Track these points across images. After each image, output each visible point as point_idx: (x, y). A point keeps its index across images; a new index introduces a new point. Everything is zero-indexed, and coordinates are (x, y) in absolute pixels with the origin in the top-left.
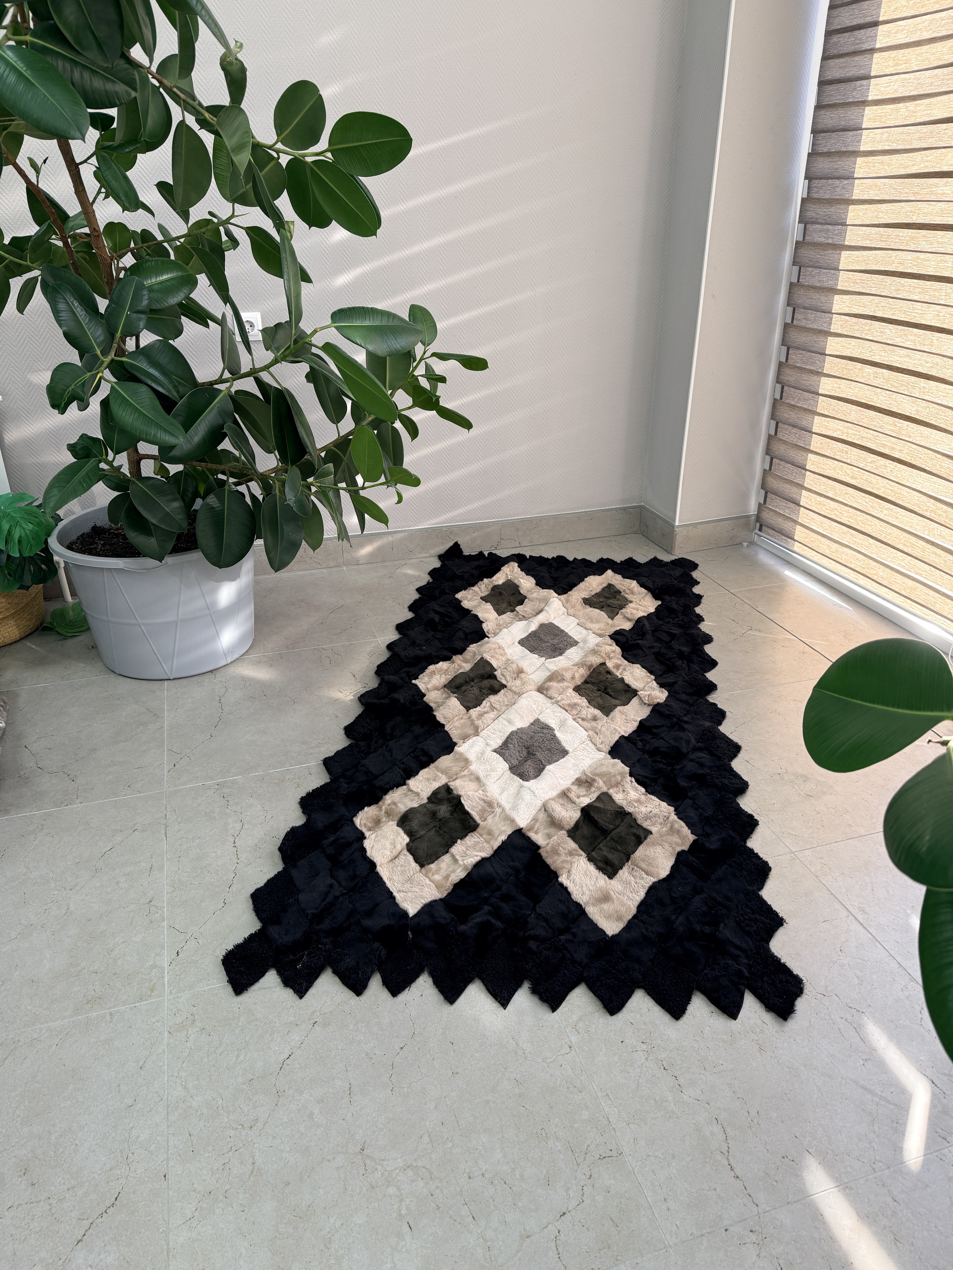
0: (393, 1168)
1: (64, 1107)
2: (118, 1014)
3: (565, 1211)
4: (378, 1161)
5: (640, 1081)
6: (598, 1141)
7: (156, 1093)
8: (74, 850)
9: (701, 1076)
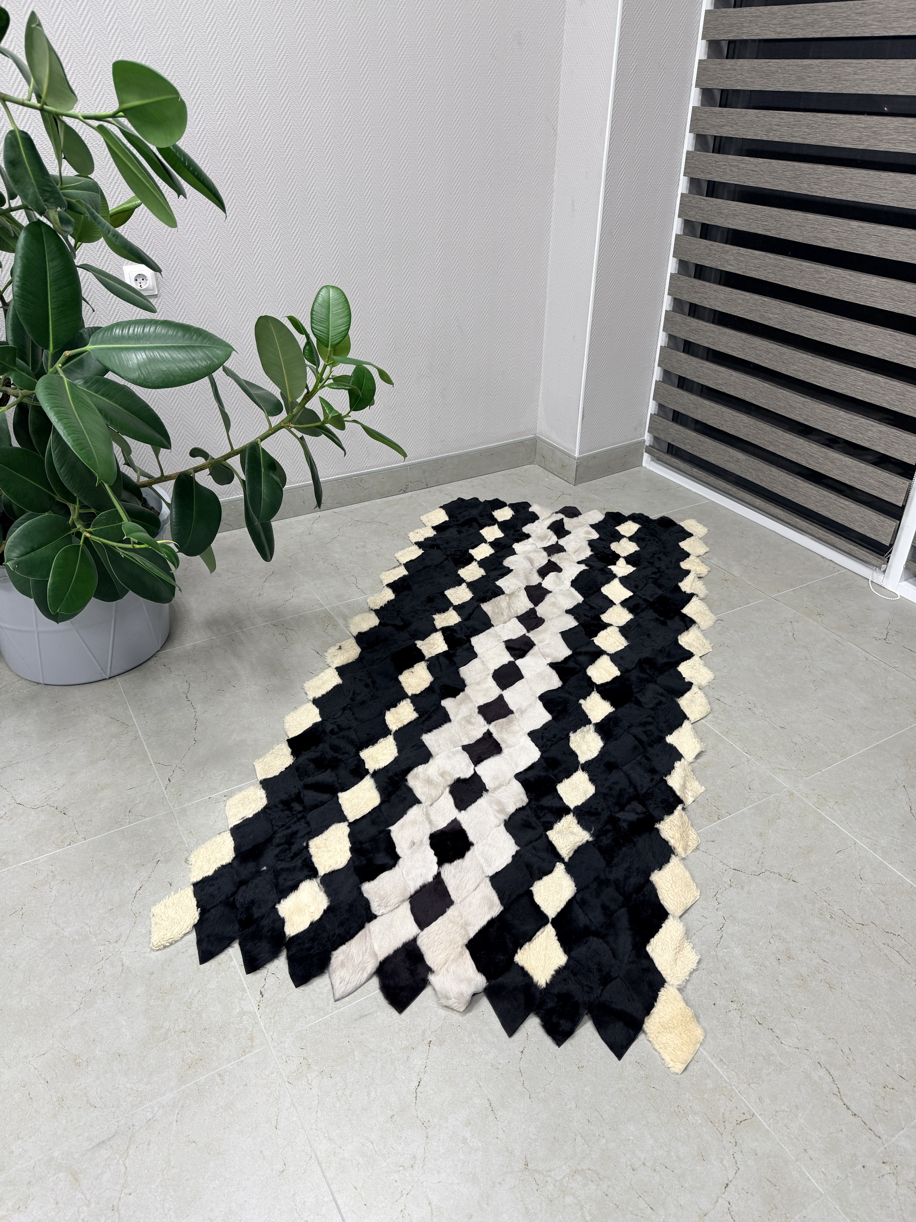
0: (561, 1177)
1: (214, 1189)
2: (227, 1074)
3: (727, 1182)
4: (545, 1173)
5: (744, 1040)
6: (729, 1107)
7: (303, 1151)
8: (100, 895)
9: (792, 1024)
